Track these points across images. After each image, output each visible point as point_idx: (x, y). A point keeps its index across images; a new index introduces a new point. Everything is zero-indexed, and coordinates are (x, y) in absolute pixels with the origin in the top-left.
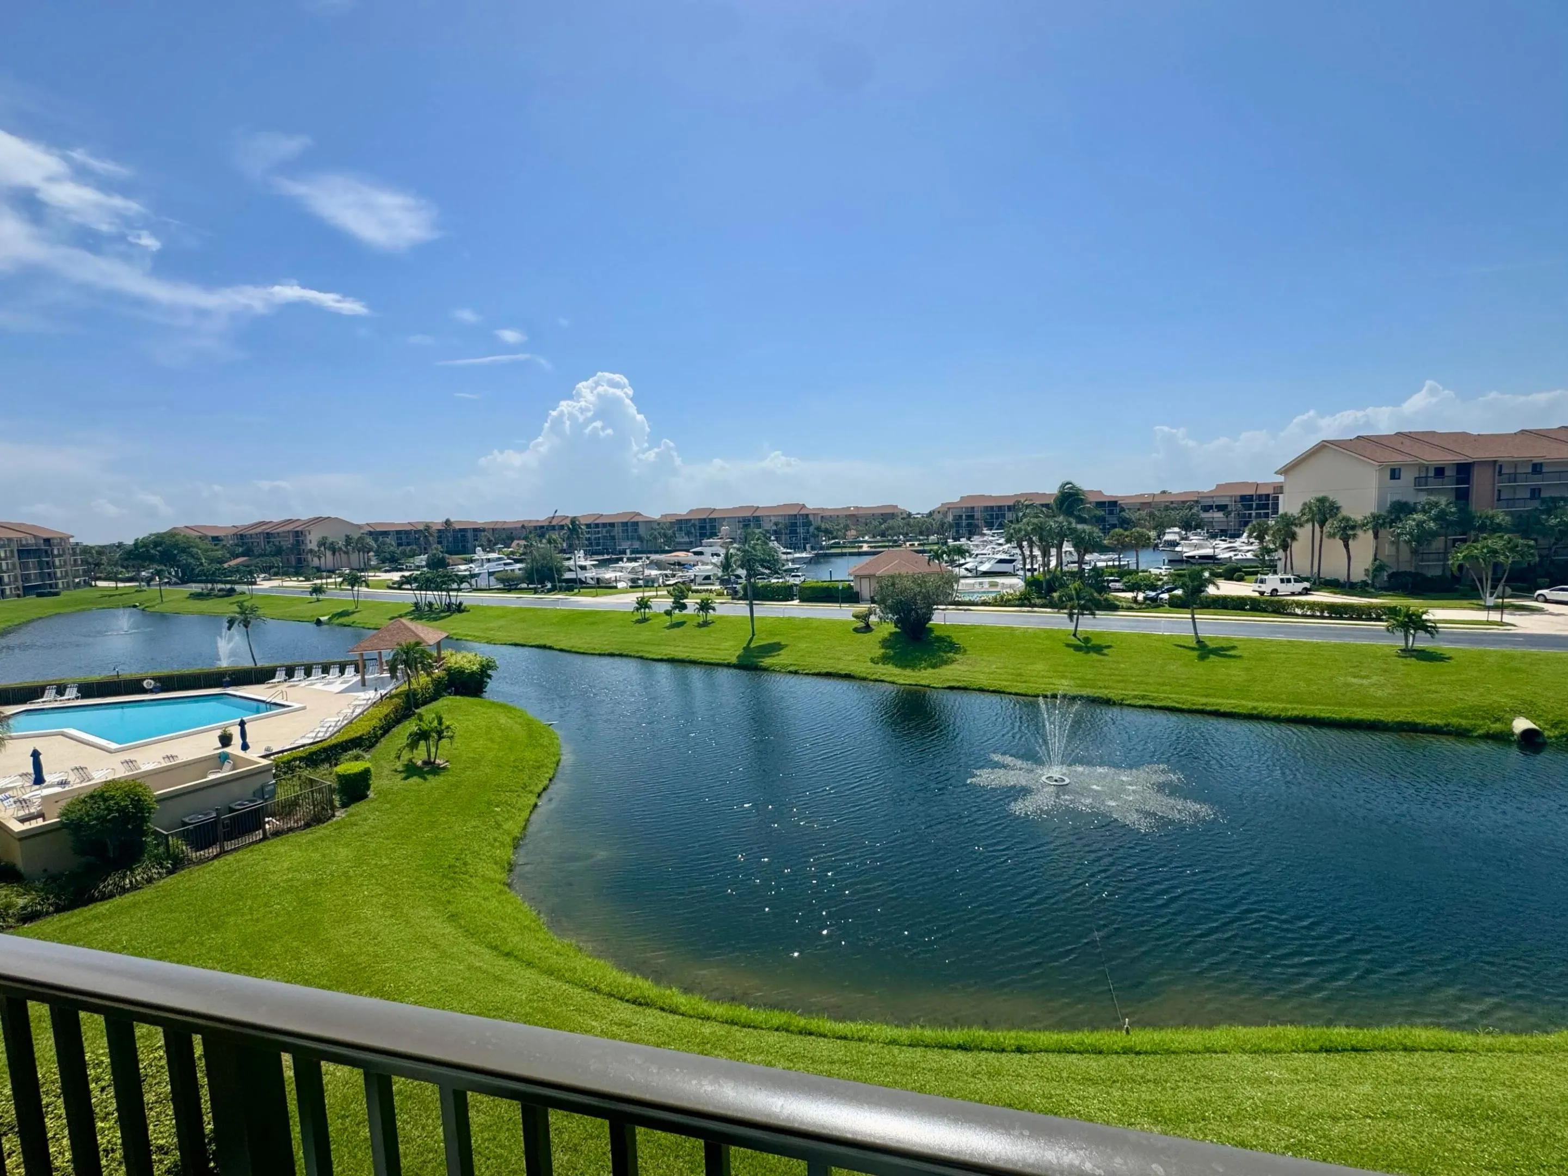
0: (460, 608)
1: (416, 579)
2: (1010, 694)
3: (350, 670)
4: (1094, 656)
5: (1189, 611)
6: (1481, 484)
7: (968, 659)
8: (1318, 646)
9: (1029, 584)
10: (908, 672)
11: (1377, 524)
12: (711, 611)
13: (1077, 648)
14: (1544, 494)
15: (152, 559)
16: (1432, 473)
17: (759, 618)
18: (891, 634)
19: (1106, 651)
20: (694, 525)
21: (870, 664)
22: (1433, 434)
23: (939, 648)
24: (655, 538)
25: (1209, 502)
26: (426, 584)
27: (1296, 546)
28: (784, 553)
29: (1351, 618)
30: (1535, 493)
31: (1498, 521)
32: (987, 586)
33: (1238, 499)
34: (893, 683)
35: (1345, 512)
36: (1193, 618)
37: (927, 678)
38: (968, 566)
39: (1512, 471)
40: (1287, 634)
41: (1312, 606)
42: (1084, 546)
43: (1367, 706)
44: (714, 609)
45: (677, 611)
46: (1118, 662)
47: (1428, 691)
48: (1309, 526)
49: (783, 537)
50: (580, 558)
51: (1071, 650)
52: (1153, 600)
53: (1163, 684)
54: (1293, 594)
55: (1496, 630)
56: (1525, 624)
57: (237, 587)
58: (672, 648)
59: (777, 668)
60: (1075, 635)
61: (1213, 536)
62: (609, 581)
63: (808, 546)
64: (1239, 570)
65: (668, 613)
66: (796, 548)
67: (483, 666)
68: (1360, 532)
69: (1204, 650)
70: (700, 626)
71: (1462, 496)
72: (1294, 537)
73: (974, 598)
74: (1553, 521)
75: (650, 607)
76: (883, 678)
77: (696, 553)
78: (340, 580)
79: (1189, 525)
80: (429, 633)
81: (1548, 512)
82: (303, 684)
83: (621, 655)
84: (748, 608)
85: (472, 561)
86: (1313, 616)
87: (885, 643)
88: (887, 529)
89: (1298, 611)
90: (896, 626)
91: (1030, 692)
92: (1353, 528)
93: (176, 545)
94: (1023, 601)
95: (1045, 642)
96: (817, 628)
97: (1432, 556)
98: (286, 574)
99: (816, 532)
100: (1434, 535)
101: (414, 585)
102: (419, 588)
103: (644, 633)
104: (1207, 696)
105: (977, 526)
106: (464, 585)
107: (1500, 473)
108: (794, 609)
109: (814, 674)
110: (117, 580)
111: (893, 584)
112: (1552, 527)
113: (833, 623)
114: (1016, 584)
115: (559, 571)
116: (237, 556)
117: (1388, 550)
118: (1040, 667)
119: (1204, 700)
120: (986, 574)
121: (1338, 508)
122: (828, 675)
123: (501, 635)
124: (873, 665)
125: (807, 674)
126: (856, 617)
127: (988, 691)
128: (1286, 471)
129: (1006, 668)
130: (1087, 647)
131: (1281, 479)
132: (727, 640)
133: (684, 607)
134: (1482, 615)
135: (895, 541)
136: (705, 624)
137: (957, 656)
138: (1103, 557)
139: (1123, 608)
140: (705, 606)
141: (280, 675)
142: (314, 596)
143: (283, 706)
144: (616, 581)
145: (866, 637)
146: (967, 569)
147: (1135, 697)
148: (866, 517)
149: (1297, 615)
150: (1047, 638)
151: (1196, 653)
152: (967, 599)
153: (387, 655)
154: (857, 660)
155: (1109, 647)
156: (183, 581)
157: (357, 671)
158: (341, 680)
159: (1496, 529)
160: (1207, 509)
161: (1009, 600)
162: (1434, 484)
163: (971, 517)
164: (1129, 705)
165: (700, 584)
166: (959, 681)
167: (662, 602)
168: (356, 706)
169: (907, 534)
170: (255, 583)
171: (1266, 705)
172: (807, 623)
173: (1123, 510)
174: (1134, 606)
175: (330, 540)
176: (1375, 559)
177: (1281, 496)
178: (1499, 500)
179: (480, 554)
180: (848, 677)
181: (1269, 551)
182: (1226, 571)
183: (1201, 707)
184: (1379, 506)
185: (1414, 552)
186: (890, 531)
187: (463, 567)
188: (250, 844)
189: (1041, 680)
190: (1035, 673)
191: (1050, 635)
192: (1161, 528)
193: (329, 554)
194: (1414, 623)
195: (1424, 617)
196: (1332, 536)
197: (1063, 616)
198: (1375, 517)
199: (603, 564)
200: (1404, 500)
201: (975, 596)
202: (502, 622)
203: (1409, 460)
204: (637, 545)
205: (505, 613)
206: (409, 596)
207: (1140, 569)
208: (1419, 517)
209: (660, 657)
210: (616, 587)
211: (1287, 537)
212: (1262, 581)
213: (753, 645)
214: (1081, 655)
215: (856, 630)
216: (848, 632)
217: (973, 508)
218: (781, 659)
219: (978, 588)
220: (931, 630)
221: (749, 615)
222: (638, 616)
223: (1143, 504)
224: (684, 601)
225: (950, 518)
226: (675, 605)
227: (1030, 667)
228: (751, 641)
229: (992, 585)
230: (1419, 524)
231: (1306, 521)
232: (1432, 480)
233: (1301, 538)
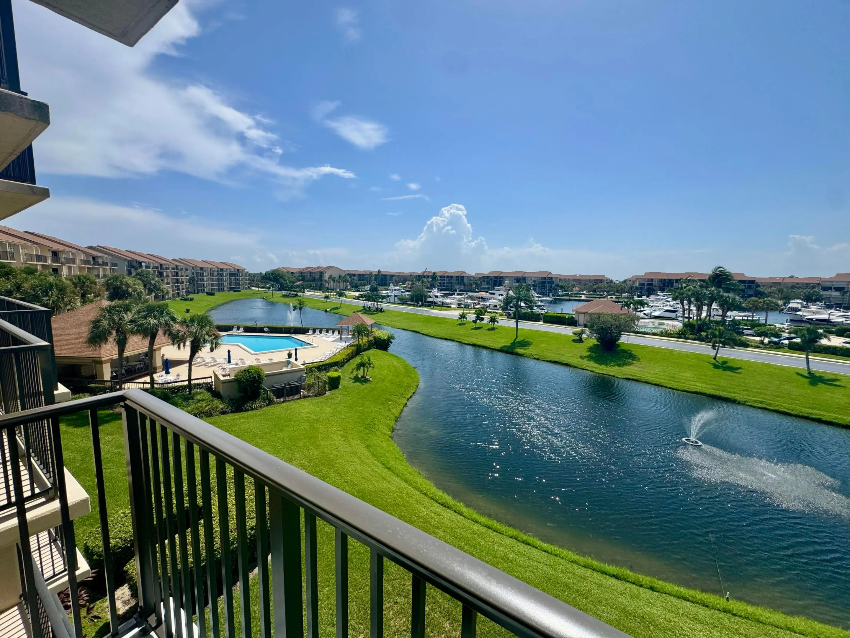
0: (381, 311)
1: (365, 296)
2: (666, 387)
3: (336, 333)
4: (728, 373)
5: (805, 353)
7: (640, 364)
9: (685, 325)
10: (603, 367)
12: (496, 323)
13: (716, 367)
15: (271, 280)
17: (521, 329)
18: (594, 345)
19: (737, 371)
20: (491, 280)
21: (580, 360)
23: (623, 356)
24: (471, 285)
25: (828, 285)
26: (368, 299)
28: (537, 297)
32: (657, 324)
34: (593, 371)
36: (807, 359)
37: (613, 371)
38: (645, 312)
42: (727, 306)
44: (498, 322)
45: (478, 321)
49: (537, 288)
50: (435, 292)
51: (713, 367)
52: (776, 343)
53: (778, 396)
57: (299, 294)
58: (475, 339)
59: (528, 356)
60: (715, 359)
61: (830, 307)
62: (447, 304)
63: (551, 294)
65: (475, 322)
66: (544, 294)
67: (389, 337)
69: (814, 379)
70: (489, 330)
73: (647, 330)
75: (466, 318)
76: (587, 368)
77: (491, 294)
78: (335, 294)
79: (810, 299)
80: (368, 320)
82: (319, 336)
83: (450, 340)
84: (515, 323)
85: (388, 290)
87: (590, 349)
88: (597, 288)
90: (598, 341)
91: (679, 388)
93: (278, 275)
94: (681, 335)
95: (694, 360)
96: (551, 337)
98: (316, 290)
99: (556, 287)
101: (364, 298)
102: (366, 300)
103: (462, 331)
104: (812, 408)
105: (654, 290)
106: (384, 300)
108: (540, 326)
109: (548, 361)
110: (259, 287)
111: (599, 318)
113: (561, 335)
114: (677, 325)
115: (426, 297)
116: (299, 281)
118: (688, 374)
119: (810, 411)
120: (657, 317)
122: (556, 362)
123: (397, 324)
124: (582, 360)
125: (544, 361)
126: (575, 334)
127: (651, 384)
129: (665, 372)
130: (722, 367)
132: (502, 338)
133: (482, 319)
135: (601, 295)
136: (493, 329)
137: (634, 362)
138: (741, 314)
139: (752, 346)
140: (493, 320)
141: (311, 332)
142: (325, 300)
143: (311, 344)
144: (451, 304)
145: (579, 345)
146: (645, 314)
147: (755, 401)
148: (586, 281)
150: (695, 358)
151: (808, 380)
152: (643, 330)
153: (351, 328)
154: (573, 357)
155: (740, 368)
156: (280, 290)
157: (339, 333)
158: (332, 336)
161: (671, 334)
163: (651, 285)
164: (750, 406)
165: (491, 309)
166: (634, 376)
167: (471, 316)
168: (338, 348)
169: (609, 291)
170: (304, 292)
172: (546, 334)
173: (759, 286)
175: (333, 276)
179: (392, 287)
180: (567, 365)
182: (838, 330)
183: (806, 415)
186: (599, 290)
187: (384, 292)
188: (295, 399)
189: (687, 382)
190: (684, 378)
191: (697, 357)
192: (787, 299)
193: (332, 282)
197: (708, 346)
199: (446, 295)
201: (649, 329)
202: (398, 318)
204: (462, 287)
205: (400, 314)
206: (361, 303)
207: (768, 323)
209: (468, 343)
210: (451, 307)
213: (516, 341)
214: (720, 371)
215: (574, 341)
216: (569, 341)
217: (653, 279)
218: (530, 351)
219: (650, 325)
220: (619, 346)
221: (515, 327)
222: (460, 322)
223: (774, 283)
224: (482, 316)
225: (637, 284)
226: (478, 318)
227: (681, 374)
228: (516, 339)
229: (660, 324)
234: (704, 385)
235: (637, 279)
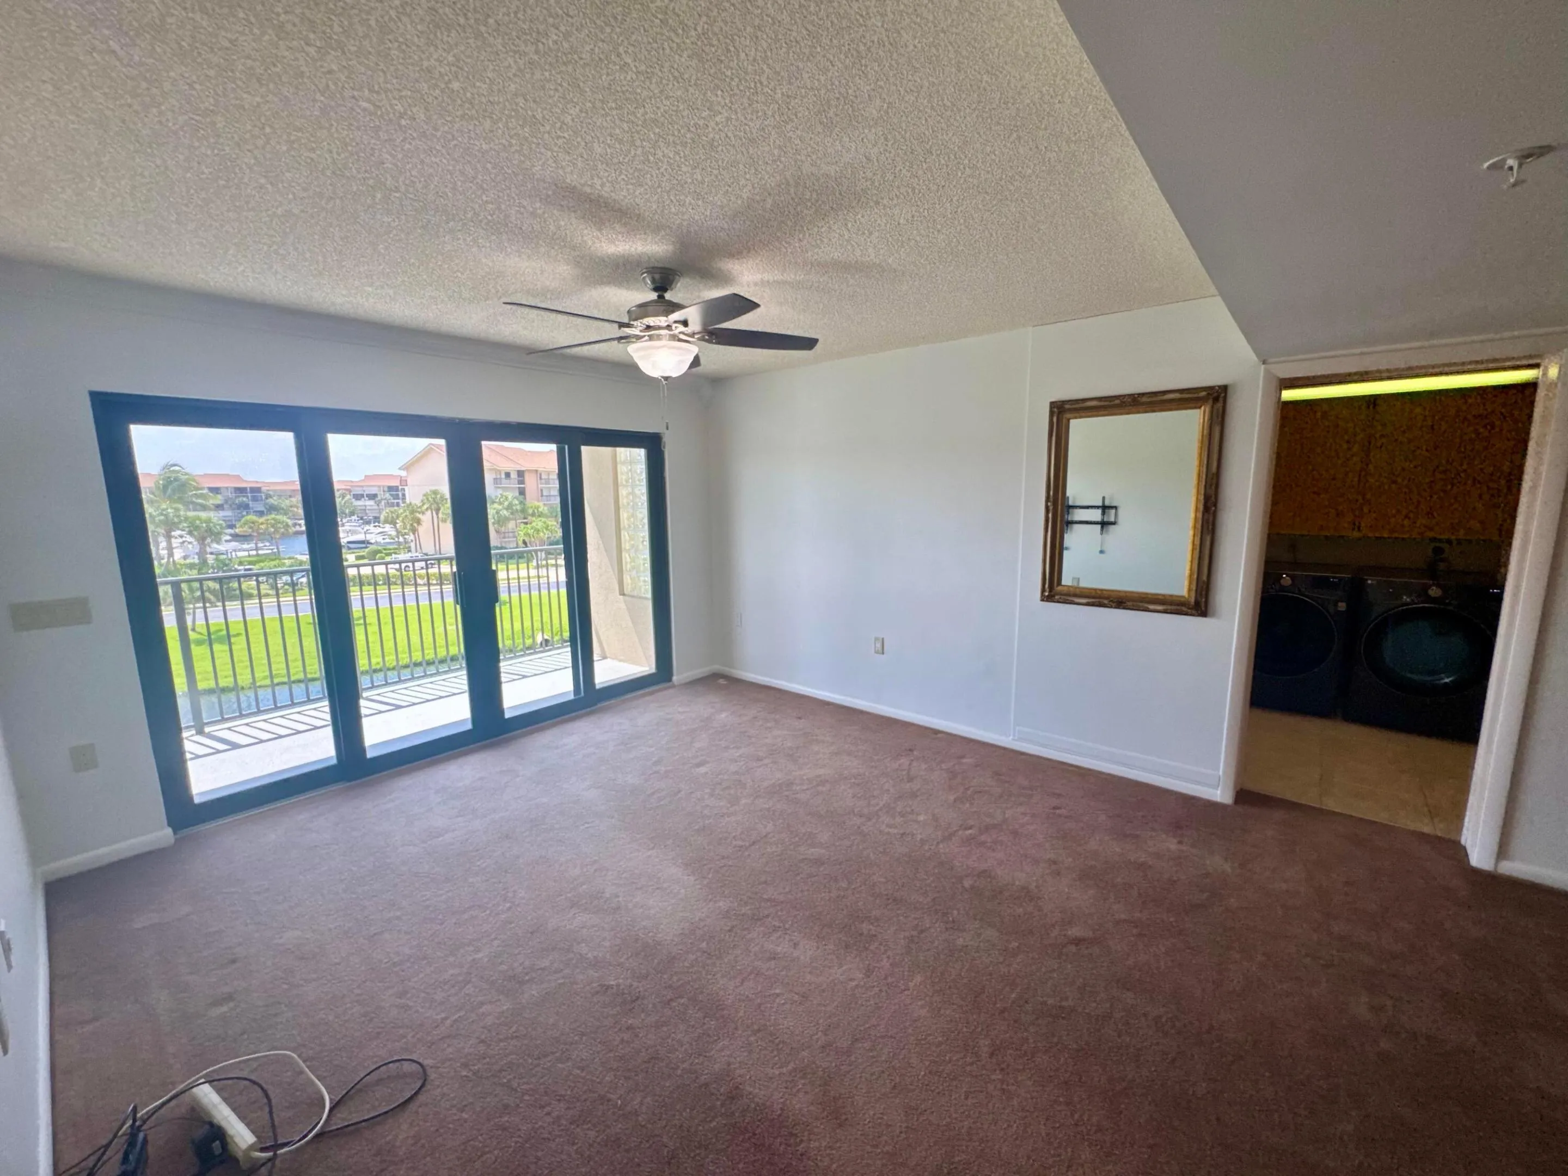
6: (530, 484)
16: (503, 476)
25: (360, 491)
27: (421, 530)
31: (540, 510)
33: (386, 489)
39: (547, 477)
48: (429, 512)
61: (366, 523)
64: (380, 552)
71: (522, 492)
72: (419, 522)
100: (507, 519)
107: (541, 478)
128: (407, 467)
131: (403, 473)
159: (541, 515)
160: (358, 497)
162: (506, 484)
173: (267, 496)
177: (406, 488)
178: (542, 496)
181: (401, 535)
182: (368, 553)
196: (445, 521)
203: (489, 465)
208: (497, 507)
211: (414, 524)
212: (396, 560)
230: (497, 513)
231: (427, 509)
232: (504, 481)
233: (424, 524)
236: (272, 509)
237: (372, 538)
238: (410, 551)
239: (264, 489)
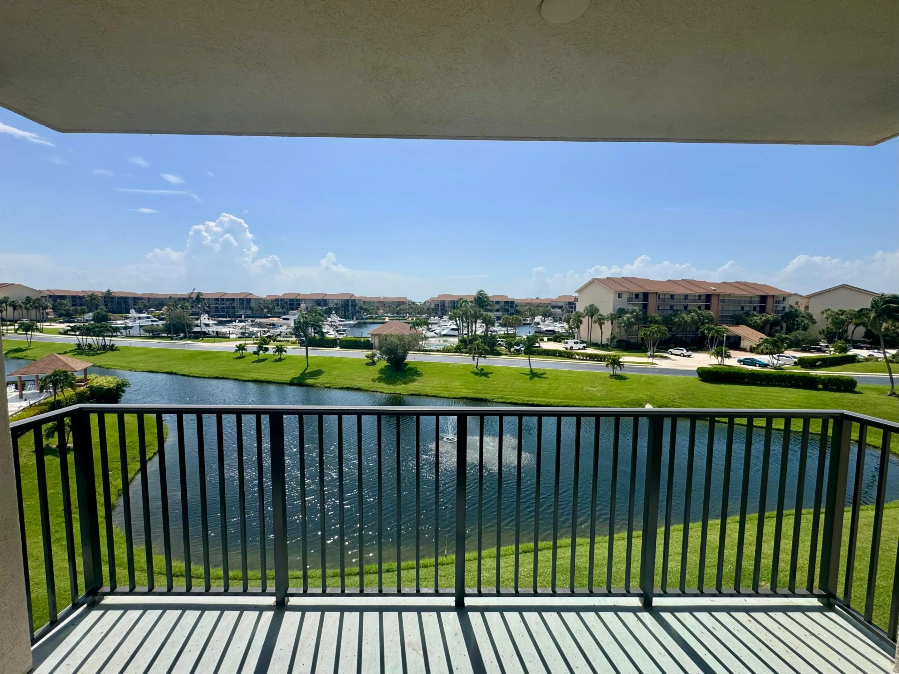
0: (112, 348)
1: (79, 329)
3: (12, 388)
4: (483, 378)
5: (529, 356)
6: (652, 302)
7: (423, 379)
8: (581, 373)
9: (460, 341)
10: (391, 386)
11: (612, 318)
12: (284, 353)
13: (476, 374)
14: (675, 308)
16: (634, 296)
17: (312, 357)
18: (386, 366)
19: (489, 375)
20: (286, 302)
21: (371, 382)
22: (636, 278)
23: (409, 374)
24: (261, 309)
25: (554, 304)
26: (87, 332)
27: (582, 326)
28: (339, 321)
29: (598, 361)
30: (671, 307)
31: (656, 319)
32: (442, 342)
33: (567, 303)
34: (382, 392)
35: (601, 312)
36: (529, 360)
37: (399, 390)
38: (436, 332)
39: (663, 297)
40: (570, 367)
41: (583, 355)
42: (490, 323)
43: (594, 400)
44: (286, 351)
45: (261, 352)
46: (494, 381)
47: (618, 393)
48: (587, 317)
49: (340, 312)
50: (205, 319)
51: (473, 375)
52: (517, 351)
53: (513, 392)
54: (579, 349)
55: (650, 366)
56: (661, 364)
58: (256, 374)
59: (319, 385)
60: (477, 367)
61: (556, 321)
62: (223, 334)
63: (354, 318)
64: (559, 337)
65: (255, 353)
66: (347, 318)
67: (119, 385)
68: (606, 322)
69: (533, 374)
70: (276, 361)
71: (645, 307)
72: (581, 322)
73: (433, 348)
74: (677, 320)
75: (246, 350)
76: (377, 390)
77: (283, 319)
78: (17, 327)
79: (546, 315)
80: (80, 364)
81: (675, 315)
83: (223, 378)
84: (305, 351)
86: (583, 360)
87: (382, 371)
89: (577, 357)
90: (388, 362)
91: (450, 396)
92: (603, 319)
94: (458, 350)
95: (462, 371)
96: (345, 363)
97: (634, 333)
99: (360, 310)
100: (634, 324)
101: (78, 333)
102: (81, 335)
103: (240, 365)
104: (529, 397)
105: (446, 311)
106: (118, 334)
107: (659, 298)
108: (336, 352)
109: (339, 388)
111: (386, 339)
112: (676, 323)
113: (355, 360)
114: (455, 341)
115: (190, 326)
117: (617, 330)
118: (457, 383)
119: (528, 399)
120: (445, 336)
121: (598, 310)
122: (347, 389)
123: (141, 365)
124: (373, 383)
125: (336, 388)
126: (367, 357)
128: (579, 291)
129: (441, 384)
130: (481, 373)
131: (577, 295)
132: (291, 369)
133: (267, 349)
134: (645, 360)
135: (404, 317)
136: (280, 360)
137: (418, 378)
138: (504, 329)
139: (502, 355)
140: (280, 350)
144: (229, 334)
145: (372, 368)
146: (435, 333)
148: (389, 303)
149: (576, 359)
150: (463, 369)
151: (529, 376)
152: (429, 348)
154: (364, 380)
155: (491, 373)
157: (16, 388)
159: (656, 322)
160: (554, 307)
161: (450, 349)
162: (635, 301)
163: (444, 306)
164: (495, 402)
166: (416, 391)
167: (252, 347)
169: (411, 313)
171: (554, 400)
172: (340, 361)
173: (517, 306)
174: (508, 353)
175: (12, 299)
176: (612, 334)
177: (577, 303)
178: (658, 309)
179: (133, 314)
180: (358, 389)
181: (571, 328)
182: (554, 337)
184: (614, 310)
185: (626, 331)
186: (401, 311)
187: (119, 322)
189: (456, 390)
190: (454, 386)
191: (465, 367)
192: (533, 316)
193: (10, 309)
194: (615, 362)
195: (621, 360)
196: (595, 322)
197: (471, 357)
198: (612, 315)
200: (622, 307)
201: (435, 347)
202: (143, 357)
203: (625, 289)
204: (249, 313)
205: (146, 351)
206: (73, 340)
207: (517, 335)
208: (628, 315)
209: (248, 379)
210: (228, 337)
211: (579, 323)
212: (567, 343)
213: (306, 372)
214: (477, 377)
215: (367, 364)
216: (363, 365)
217: (444, 301)
218: (321, 380)
219: (437, 343)
220: (407, 364)
221: (305, 355)
222: (238, 355)
223: (527, 303)
224: (267, 346)
225: (433, 306)
226: (260, 348)
227: (453, 384)
228: (306, 369)
229: (445, 341)
230: (628, 319)
231: (586, 315)
232: (634, 299)
233: (583, 323)
234: (467, 391)
235: (432, 301)
236: (518, 312)
237: (557, 330)
238: (574, 338)
239: (515, 302)
